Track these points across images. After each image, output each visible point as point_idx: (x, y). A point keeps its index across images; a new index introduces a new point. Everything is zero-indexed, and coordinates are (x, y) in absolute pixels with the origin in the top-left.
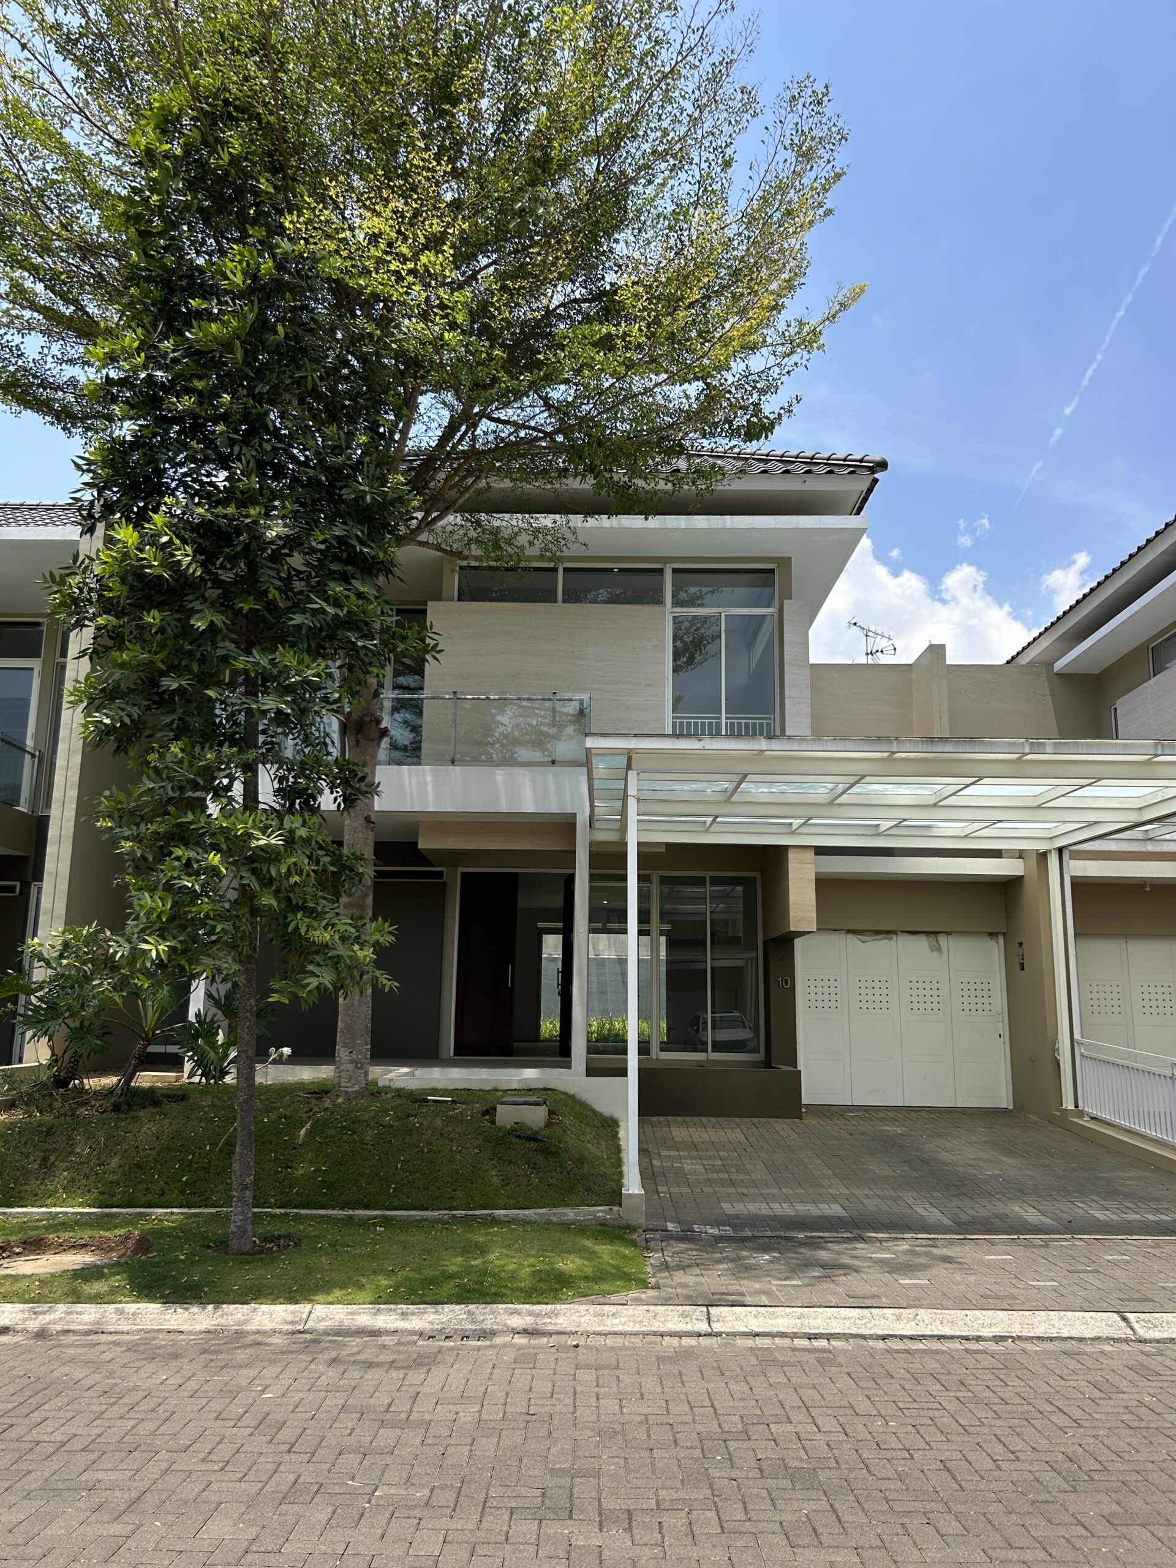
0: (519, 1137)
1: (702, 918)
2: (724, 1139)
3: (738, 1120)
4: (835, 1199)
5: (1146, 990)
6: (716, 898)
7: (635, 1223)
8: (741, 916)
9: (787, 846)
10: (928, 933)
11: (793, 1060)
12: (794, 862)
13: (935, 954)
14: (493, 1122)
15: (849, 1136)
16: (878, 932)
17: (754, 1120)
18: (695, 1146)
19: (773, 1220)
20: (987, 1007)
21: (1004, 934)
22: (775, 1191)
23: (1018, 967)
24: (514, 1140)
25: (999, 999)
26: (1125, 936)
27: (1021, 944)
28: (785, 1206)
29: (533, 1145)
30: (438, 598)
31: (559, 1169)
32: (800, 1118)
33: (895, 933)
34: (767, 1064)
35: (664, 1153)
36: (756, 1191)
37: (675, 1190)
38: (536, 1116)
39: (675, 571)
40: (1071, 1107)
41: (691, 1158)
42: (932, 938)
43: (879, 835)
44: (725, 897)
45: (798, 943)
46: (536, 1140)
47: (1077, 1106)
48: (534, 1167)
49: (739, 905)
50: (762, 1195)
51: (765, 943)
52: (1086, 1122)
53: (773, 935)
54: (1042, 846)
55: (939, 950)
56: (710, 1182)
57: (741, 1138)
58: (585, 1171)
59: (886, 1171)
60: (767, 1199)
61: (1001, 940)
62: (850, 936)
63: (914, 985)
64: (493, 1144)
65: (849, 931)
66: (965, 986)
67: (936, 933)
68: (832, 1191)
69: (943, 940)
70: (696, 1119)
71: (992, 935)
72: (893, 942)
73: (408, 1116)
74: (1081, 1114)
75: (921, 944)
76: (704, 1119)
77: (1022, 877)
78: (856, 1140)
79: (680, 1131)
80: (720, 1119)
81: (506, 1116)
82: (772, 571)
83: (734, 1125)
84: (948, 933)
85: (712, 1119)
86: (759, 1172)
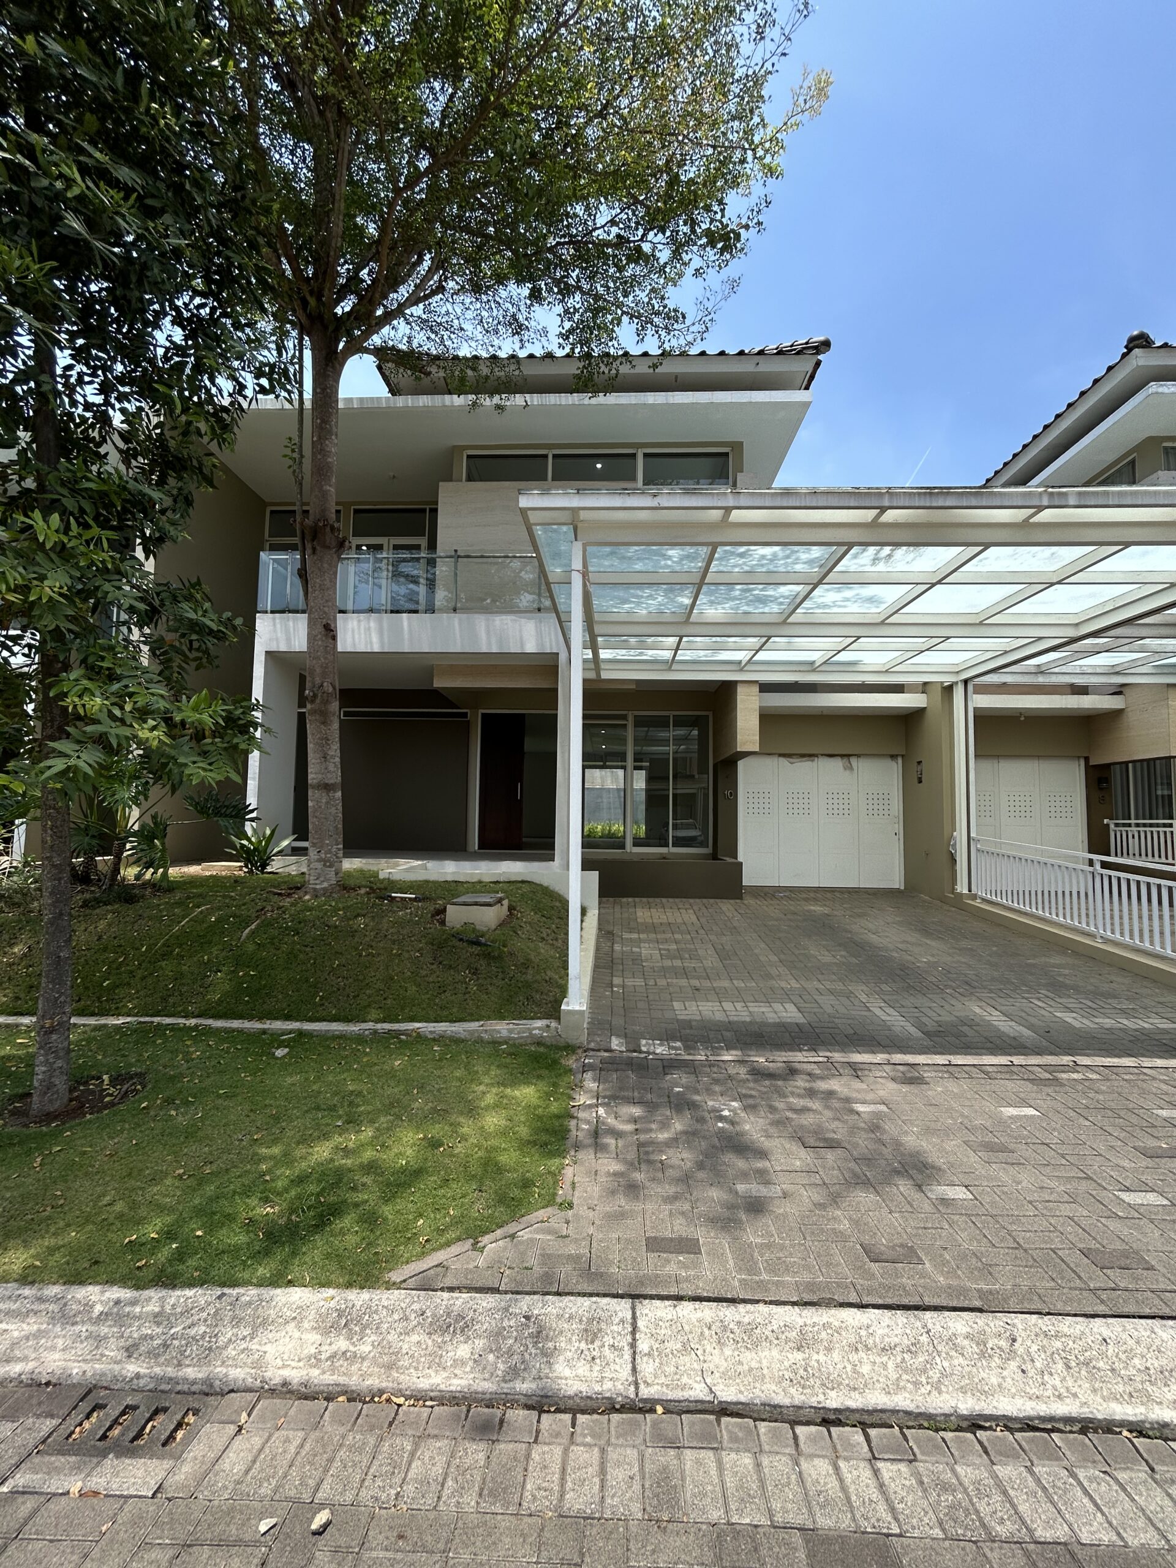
0: (461, 940)
1: (665, 756)
2: (679, 920)
3: (691, 901)
4: (787, 996)
5: (1012, 798)
6: (678, 740)
7: (574, 1042)
8: (696, 755)
9: (736, 682)
10: (842, 756)
11: (734, 854)
12: (742, 694)
13: (848, 772)
14: (443, 922)
15: (782, 916)
16: (803, 756)
17: (705, 901)
18: (653, 928)
19: (727, 1030)
20: (886, 812)
21: (903, 756)
22: (726, 984)
23: (916, 780)
24: (458, 944)
25: (896, 805)
26: (998, 757)
27: (919, 763)
28: (739, 1006)
29: (476, 949)
30: (450, 479)
31: (501, 975)
32: (741, 898)
33: (816, 755)
34: (714, 856)
35: (626, 936)
36: (707, 984)
37: (629, 982)
38: (488, 917)
39: (646, 455)
40: (965, 891)
41: (649, 941)
42: (845, 760)
43: (814, 671)
44: (685, 739)
45: (741, 764)
46: (477, 943)
47: (970, 890)
48: (475, 972)
49: (695, 747)
50: (714, 989)
51: (715, 766)
52: (978, 903)
53: (722, 758)
54: (948, 679)
55: (851, 768)
56: (664, 971)
57: (694, 918)
58: (529, 977)
59: (827, 958)
60: (720, 995)
61: (900, 760)
62: (781, 759)
63: (830, 796)
64: (435, 947)
65: (780, 755)
66: (870, 797)
67: (849, 756)
68: (783, 984)
69: (854, 761)
70: (658, 900)
71: (893, 757)
72: (815, 763)
73: (356, 916)
74: (974, 897)
75: (837, 764)
76: (664, 900)
77: (925, 708)
78: (791, 920)
79: (646, 912)
80: (677, 900)
81: (456, 915)
82: (727, 454)
83: (688, 906)
84: (858, 756)
85: (671, 900)
86: (711, 960)
